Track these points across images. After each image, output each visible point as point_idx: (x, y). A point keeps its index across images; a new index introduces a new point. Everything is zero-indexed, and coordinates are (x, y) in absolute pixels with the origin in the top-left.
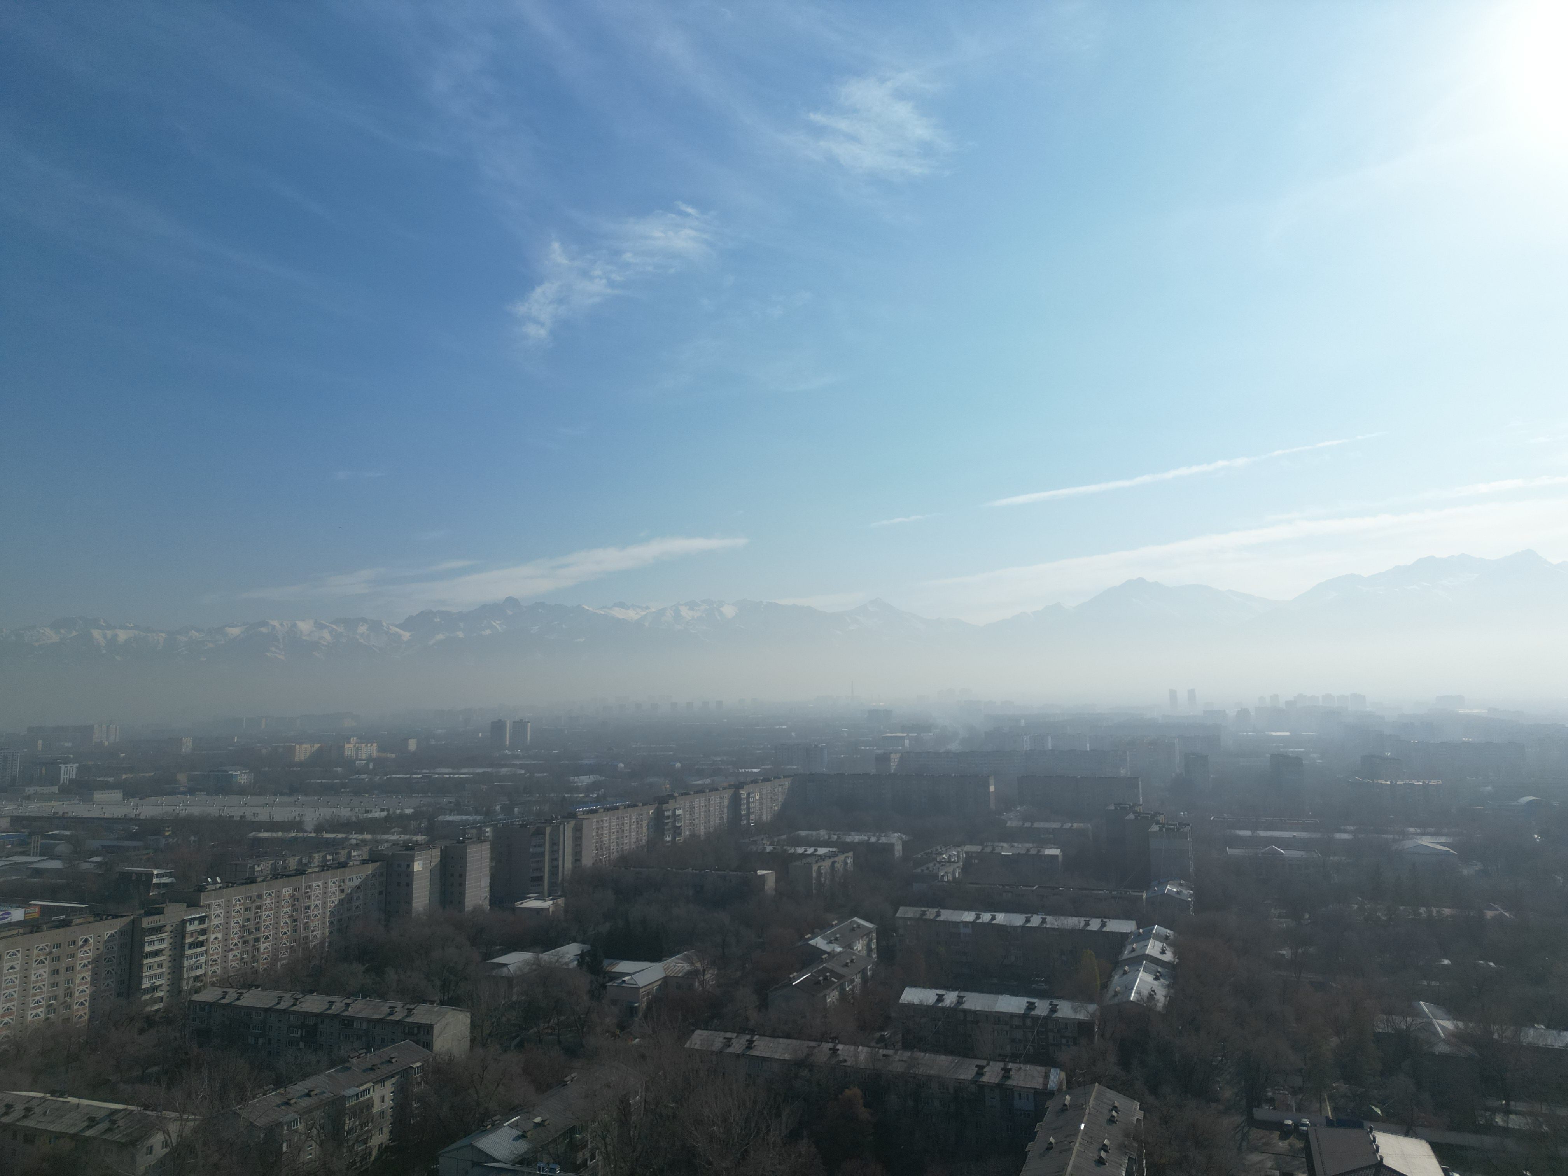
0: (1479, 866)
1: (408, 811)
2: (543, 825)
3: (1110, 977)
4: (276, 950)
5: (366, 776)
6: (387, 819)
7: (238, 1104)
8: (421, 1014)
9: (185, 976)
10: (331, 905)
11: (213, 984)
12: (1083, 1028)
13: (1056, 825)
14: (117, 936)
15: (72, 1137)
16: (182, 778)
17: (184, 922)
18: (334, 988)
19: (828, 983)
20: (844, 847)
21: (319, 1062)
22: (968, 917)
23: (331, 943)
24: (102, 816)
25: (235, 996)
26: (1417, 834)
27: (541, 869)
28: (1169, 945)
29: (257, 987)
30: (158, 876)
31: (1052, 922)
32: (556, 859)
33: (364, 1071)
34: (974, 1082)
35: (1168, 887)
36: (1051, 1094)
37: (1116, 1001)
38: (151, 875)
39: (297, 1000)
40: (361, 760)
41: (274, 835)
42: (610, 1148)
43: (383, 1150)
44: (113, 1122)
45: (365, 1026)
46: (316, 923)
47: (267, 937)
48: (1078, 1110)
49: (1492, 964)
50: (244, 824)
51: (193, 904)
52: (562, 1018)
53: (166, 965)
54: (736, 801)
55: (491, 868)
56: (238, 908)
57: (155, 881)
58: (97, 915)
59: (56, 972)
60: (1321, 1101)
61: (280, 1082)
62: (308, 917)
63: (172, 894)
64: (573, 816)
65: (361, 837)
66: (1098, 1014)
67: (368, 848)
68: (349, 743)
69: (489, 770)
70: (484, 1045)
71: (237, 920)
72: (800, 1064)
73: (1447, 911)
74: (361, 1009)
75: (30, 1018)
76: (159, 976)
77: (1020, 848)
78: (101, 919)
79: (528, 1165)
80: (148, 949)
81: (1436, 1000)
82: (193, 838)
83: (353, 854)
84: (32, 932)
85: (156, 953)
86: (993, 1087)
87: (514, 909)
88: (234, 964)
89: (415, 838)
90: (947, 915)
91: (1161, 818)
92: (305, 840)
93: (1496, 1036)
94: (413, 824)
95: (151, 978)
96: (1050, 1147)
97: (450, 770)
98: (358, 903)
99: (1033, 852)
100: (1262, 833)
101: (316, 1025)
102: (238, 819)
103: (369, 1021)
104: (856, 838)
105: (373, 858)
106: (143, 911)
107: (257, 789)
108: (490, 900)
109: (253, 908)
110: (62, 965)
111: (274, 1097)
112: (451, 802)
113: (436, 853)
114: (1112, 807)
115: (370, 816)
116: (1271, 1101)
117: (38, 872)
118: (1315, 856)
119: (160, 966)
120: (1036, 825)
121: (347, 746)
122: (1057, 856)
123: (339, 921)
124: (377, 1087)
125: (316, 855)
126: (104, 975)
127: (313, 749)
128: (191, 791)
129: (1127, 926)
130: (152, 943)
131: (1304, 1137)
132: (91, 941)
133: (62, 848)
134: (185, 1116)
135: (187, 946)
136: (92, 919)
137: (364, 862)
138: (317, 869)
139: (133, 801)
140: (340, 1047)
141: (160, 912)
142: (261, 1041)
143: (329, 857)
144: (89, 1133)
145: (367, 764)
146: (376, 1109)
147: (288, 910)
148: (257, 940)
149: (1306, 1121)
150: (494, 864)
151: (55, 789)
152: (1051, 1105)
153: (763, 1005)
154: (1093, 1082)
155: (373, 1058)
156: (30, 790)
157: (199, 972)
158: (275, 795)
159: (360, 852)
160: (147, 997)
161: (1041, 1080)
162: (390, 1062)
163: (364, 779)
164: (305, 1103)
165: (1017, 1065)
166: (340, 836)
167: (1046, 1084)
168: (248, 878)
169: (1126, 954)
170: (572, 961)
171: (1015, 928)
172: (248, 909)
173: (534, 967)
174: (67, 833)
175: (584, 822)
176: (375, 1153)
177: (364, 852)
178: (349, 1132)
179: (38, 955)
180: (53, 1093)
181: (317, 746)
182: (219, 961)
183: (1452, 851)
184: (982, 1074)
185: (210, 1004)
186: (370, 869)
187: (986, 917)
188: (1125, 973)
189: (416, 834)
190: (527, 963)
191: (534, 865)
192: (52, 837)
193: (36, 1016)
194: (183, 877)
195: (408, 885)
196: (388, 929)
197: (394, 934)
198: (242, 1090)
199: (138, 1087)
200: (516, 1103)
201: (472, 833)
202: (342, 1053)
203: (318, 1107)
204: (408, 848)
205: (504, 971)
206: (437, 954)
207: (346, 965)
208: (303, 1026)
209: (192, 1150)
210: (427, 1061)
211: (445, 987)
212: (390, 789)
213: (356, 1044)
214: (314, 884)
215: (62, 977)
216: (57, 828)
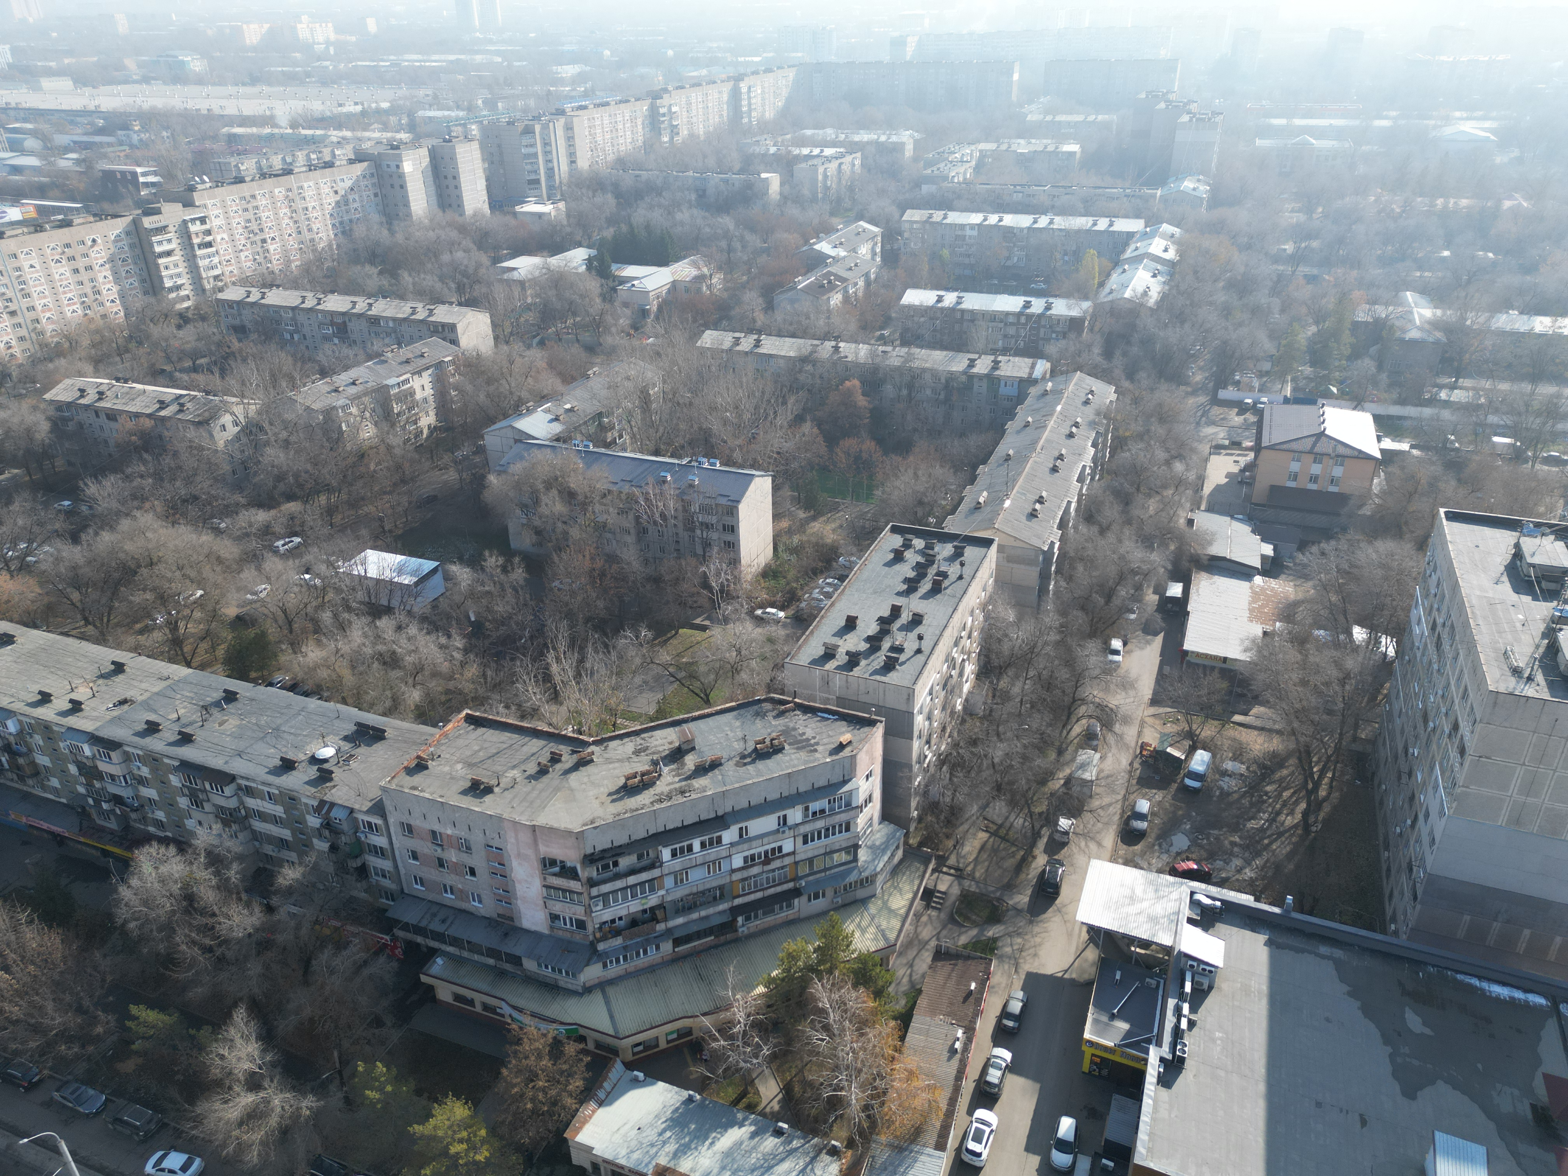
0: (1516, 153)
1: (385, 105)
2: (531, 123)
3: (1108, 275)
4: (285, 252)
5: (328, 63)
6: (364, 113)
7: (291, 391)
8: (442, 314)
9: (204, 276)
10: (328, 208)
11: (234, 284)
12: (1075, 324)
13: (1080, 118)
14: (123, 236)
15: (149, 416)
16: (130, 63)
17: (185, 222)
18: (352, 289)
19: (832, 287)
20: (852, 148)
21: (356, 355)
22: (976, 218)
23: (338, 246)
24: (59, 108)
25: (259, 295)
26: (1462, 119)
27: (536, 172)
28: (1174, 243)
29: (278, 286)
30: (144, 174)
31: (1060, 222)
32: (550, 161)
33: (401, 363)
34: (965, 373)
35: (1186, 183)
36: (1035, 382)
37: (1110, 298)
38: (134, 175)
39: (320, 299)
40: (319, 44)
41: (249, 130)
42: (635, 429)
43: (432, 430)
44: (182, 405)
45: (391, 324)
46: (318, 225)
47: (273, 239)
48: (1058, 393)
49: (1491, 255)
50: (211, 116)
51: (188, 204)
52: (578, 319)
53: (181, 264)
54: (735, 95)
55: (484, 169)
56: (235, 208)
57: (141, 179)
58: (95, 215)
59: (76, 271)
60: (1284, 382)
61: (324, 373)
62: (308, 219)
63: (163, 194)
64: (561, 112)
65: (340, 134)
66: (1091, 310)
67: (352, 146)
68: (301, 22)
69: (462, 57)
70: (507, 343)
71: (238, 220)
72: (804, 360)
73: (1464, 202)
74: (383, 308)
75: (69, 314)
76: (179, 275)
77: (1037, 144)
78: (101, 219)
79: (565, 442)
80: (158, 249)
81: (1424, 290)
82: (165, 134)
83: (337, 152)
84: (36, 231)
85: (169, 253)
86: (980, 377)
87: (515, 214)
88: (249, 264)
89: (398, 136)
90: (955, 217)
91: (1193, 107)
92: (282, 136)
93: (1468, 323)
94: (393, 120)
95: (171, 277)
96: (1027, 425)
97: (420, 57)
98: (355, 205)
99: (1051, 148)
100: (1298, 122)
101: (344, 322)
102: (206, 112)
103: (394, 320)
104: (864, 137)
105: (359, 158)
106: (140, 211)
107: (215, 78)
108: (490, 204)
109: (250, 209)
110: (81, 263)
111: (322, 385)
112: (427, 95)
113: (424, 152)
114: (1143, 96)
115: (344, 110)
116: (1237, 384)
117: (16, 169)
118: (1347, 145)
119: (176, 266)
120: (1059, 118)
121: (299, 26)
122: (1075, 153)
123: (341, 223)
124: (416, 377)
125: (299, 153)
126: (124, 274)
127: (264, 31)
128: (146, 80)
129: (1135, 225)
130: (160, 243)
131: (1260, 413)
132: (99, 241)
133: (30, 143)
134: (246, 401)
135: (196, 247)
136: (92, 219)
137: (351, 162)
138: (304, 169)
139: (88, 90)
140: (372, 344)
141: (158, 212)
142: (296, 337)
143: (313, 156)
144: (163, 413)
145: (327, 48)
146: (419, 396)
147: (287, 211)
148: (264, 241)
149: (1265, 399)
150: (486, 165)
152: (1033, 391)
153: (770, 307)
154: (1076, 371)
155: (406, 352)
157: (217, 272)
158: (237, 85)
159: (344, 151)
160: (173, 295)
161: (1027, 370)
162: (422, 356)
163: (327, 67)
164: (353, 390)
165: (1007, 358)
166: (319, 132)
167: (1031, 374)
168: (236, 178)
169: (1128, 254)
170: (581, 265)
171: (1021, 230)
172: (246, 210)
173: (544, 271)
174: (29, 126)
175: (575, 119)
176: (426, 432)
177: (347, 152)
178: (399, 414)
179: (52, 255)
180: (118, 380)
181: (266, 26)
182: (233, 261)
183: (1492, 137)
184: (973, 366)
185: (238, 303)
186: (359, 169)
187: (993, 219)
188: (1124, 271)
189: (398, 132)
190: (536, 267)
191: (529, 167)
192: (15, 131)
193: (73, 312)
194: (169, 175)
195: (402, 187)
196: (392, 232)
197: (400, 237)
198: (291, 379)
199: (194, 375)
200: (545, 392)
201: (457, 131)
202: (375, 348)
203: (365, 394)
204: (394, 148)
205: (515, 275)
206: (446, 258)
207: (359, 267)
208: (332, 323)
209: (261, 429)
210: (457, 356)
211: (460, 289)
212: (358, 78)
213: (387, 341)
214: (306, 185)
215: (84, 276)
216: (17, 120)
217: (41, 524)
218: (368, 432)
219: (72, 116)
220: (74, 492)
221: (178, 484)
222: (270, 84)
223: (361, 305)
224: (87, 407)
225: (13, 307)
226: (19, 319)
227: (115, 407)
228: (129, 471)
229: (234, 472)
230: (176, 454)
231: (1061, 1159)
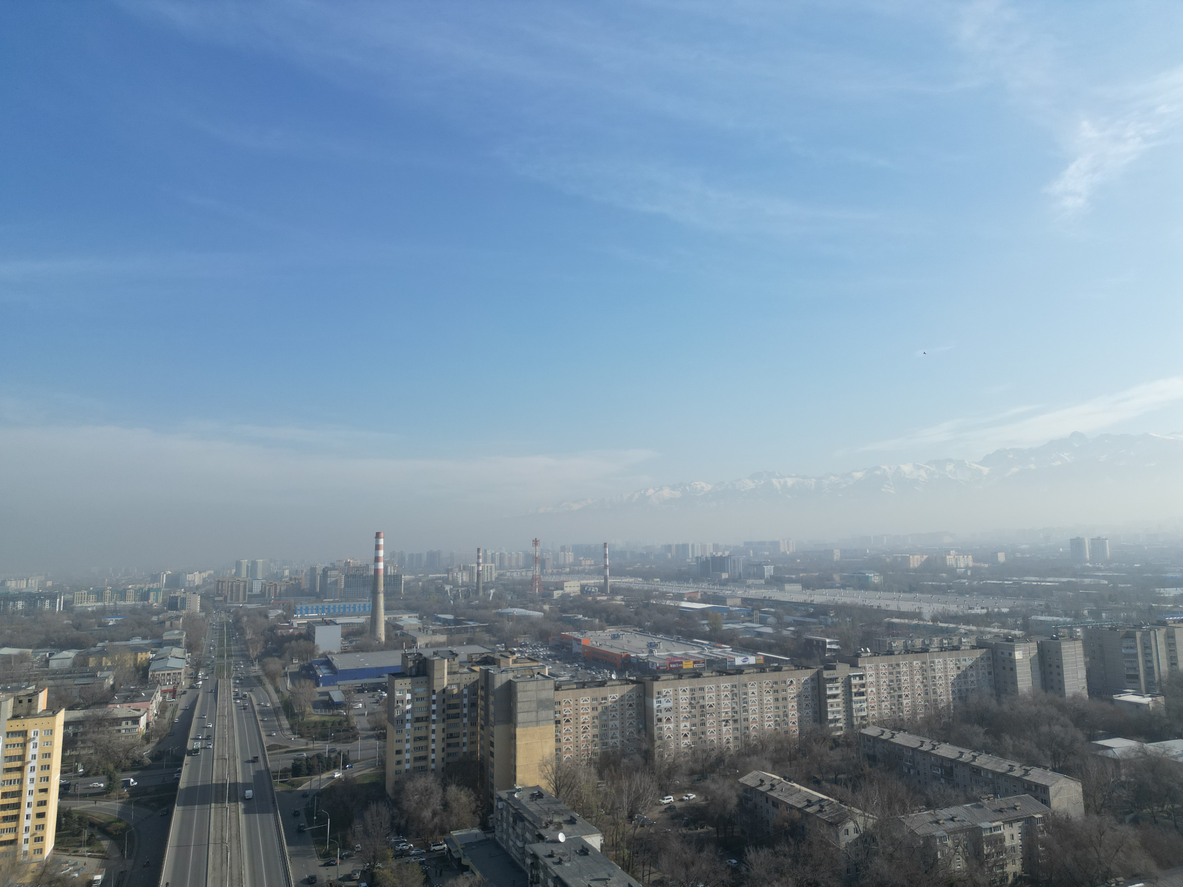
1: (1005, 610)
2: (1132, 630)
4: (914, 707)
5: (965, 581)
6: (988, 615)
7: (902, 814)
8: (1036, 776)
9: (855, 715)
10: (951, 679)
11: (874, 724)
14: (809, 681)
15: (799, 810)
16: (836, 577)
17: (849, 677)
18: (961, 742)
21: (957, 796)
23: (955, 707)
24: (791, 601)
25: (890, 735)
27: (1136, 668)
29: (905, 731)
30: (830, 643)
32: (1150, 661)
33: (995, 811)
38: (824, 643)
39: (935, 746)
40: (960, 568)
41: (902, 621)
43: (1018, 878)
44: (822, 807)
45: (990, 776)
46: (941, 690)
47: (907, 696)
50: (879, 611)
51: (854, 665)
52: (1177, 806)
53: (841, 705)
55: (1086, 663)
56: (884, 672)
57: (828, 646)
58: (795, 666)
59: (777, 700)
61: (929, 805)
62: (935, 685)
63: (839, 657)
64: (1164, 624)
65: (968, 628)
67: (975, 637)
68: (949, 555)
69: (1073, 579)
70: (1098, 813)
71: (884, 680)
74: (984, 761)
75: (766, 727)
76: (838, 712)
78: (799, 669)
80: (829, 692)
82: (848, 619)
83: (963, 640)
84: (761, 672)
85: (835, 696)
87: (1112, 701)
88: (886, 711)
89: (1013, 632)
92: (925, 626)
94: (1010, 621)
95: (833, 712)
98: (972, 679)
101: (951, 768)
102: (876, 608)
103: (994, 773)
105: (980, 645)
106: (822, 667)
107: (886, 587)
108: (1088, 690)
109: (895, 673)
110: (781, 695)
111: (926, 815)
112: (1041, 605)
113: (1034, 645)
115: (973, 612)
117: (760, 634)
119: (838, 705)
121: (948, 557)
123: (960, 691)
124: (1007, 826)
125: (935, 639)
126: (804, 706)
127: (923, 560)
128: (843, 587)
130: (831, 689)
132: (794, 682)
133: (771, 620)
134: (867, 814)
135: (853, 694)
136: (793, 668)
137: (973, 648)
138: (937, 650)
139: (809, 592)
140: (972, 789)
141: (834, 668)
142: (912, 772)
143: (945, 641)
144: (808, 810)
145: (966, 572)
146: (1008, 843)
147: (920, 677)
148: (900, 696)
150: (1088, 659)
151: (762, 581)
155: (1000, 802)
156: (750, 582)
157: (864, 714)
158: (900, 592)
159: (969, 640)
160: (832, 725)
162: (1015, 808)
163: (964, 583)
164: (951, 825)
166: (951, 626)
168: (888, 651)
172: (891, 673)
173: (1140, 754)
174: (773, 610)
175: (1176, 629)
176: (1011, 878)
177: (971, 640)
178: (988, 856)
179: (766, 687)
180: (785, 778)
181: (925, 557)
182: (876, 708)
185: (875, 738)
186: (978, 653)
189: (1014, 629)
190: (1131, 749)
191: (1128, 665)
192: (765, 612)
193: (769, 725)
194: (844, 644)
195: (1012, 669)
196: (999, 702)
197: (1006, 707)
198: (904, 805)
199: (834, 786)
200: (1138, 871)
201: (1064, 632)
202: (974, 793)
203: (961, 830)
204: (1008, 640)
205: (1110, 753)
206: (1045, 729)
207: (969, 726)
208: (942, 766)
209: (874, 840)
210: (1047, 815)
211: (1055, 757)
212: (986, 591)
213: (985, 789)
214: (936, 661)
215: (781, 704)
216: (767, 607)
217: (715, 873)
218: (959, 865)
219: (796, 605)
220: (740, 855)
221: (808, 868)
222: (922, 592)
223: (967, 756)
224: (762, 793)
225: (737, 717)
226: (738, 726)
227: (779, 798)
228: (778, 848)
229: (848, 871)
230: (810, 844)
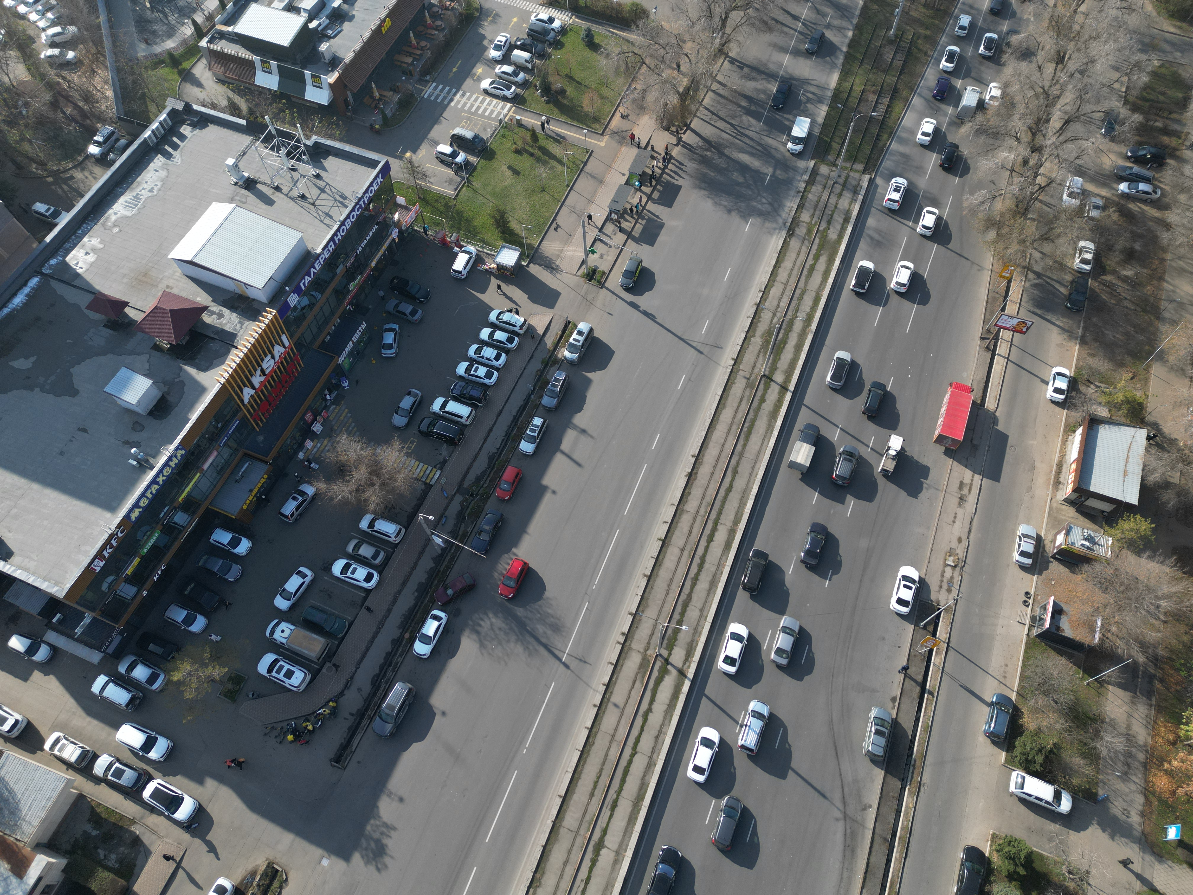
231: (42, 654)
